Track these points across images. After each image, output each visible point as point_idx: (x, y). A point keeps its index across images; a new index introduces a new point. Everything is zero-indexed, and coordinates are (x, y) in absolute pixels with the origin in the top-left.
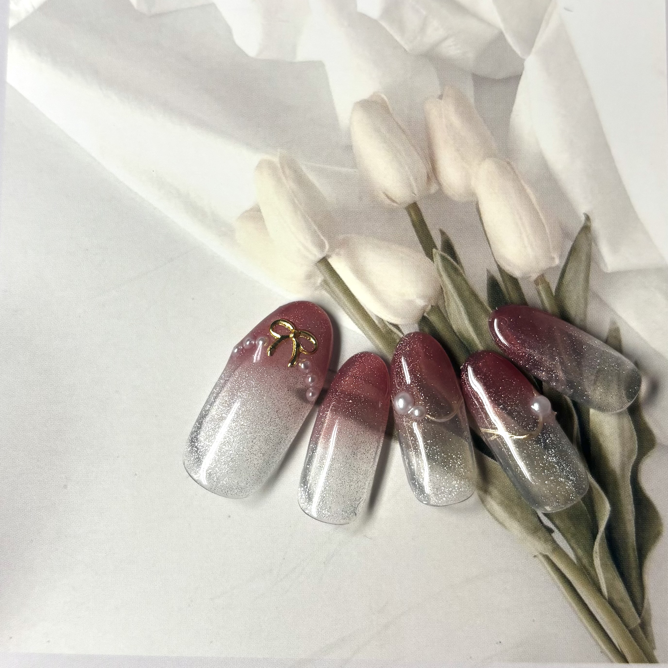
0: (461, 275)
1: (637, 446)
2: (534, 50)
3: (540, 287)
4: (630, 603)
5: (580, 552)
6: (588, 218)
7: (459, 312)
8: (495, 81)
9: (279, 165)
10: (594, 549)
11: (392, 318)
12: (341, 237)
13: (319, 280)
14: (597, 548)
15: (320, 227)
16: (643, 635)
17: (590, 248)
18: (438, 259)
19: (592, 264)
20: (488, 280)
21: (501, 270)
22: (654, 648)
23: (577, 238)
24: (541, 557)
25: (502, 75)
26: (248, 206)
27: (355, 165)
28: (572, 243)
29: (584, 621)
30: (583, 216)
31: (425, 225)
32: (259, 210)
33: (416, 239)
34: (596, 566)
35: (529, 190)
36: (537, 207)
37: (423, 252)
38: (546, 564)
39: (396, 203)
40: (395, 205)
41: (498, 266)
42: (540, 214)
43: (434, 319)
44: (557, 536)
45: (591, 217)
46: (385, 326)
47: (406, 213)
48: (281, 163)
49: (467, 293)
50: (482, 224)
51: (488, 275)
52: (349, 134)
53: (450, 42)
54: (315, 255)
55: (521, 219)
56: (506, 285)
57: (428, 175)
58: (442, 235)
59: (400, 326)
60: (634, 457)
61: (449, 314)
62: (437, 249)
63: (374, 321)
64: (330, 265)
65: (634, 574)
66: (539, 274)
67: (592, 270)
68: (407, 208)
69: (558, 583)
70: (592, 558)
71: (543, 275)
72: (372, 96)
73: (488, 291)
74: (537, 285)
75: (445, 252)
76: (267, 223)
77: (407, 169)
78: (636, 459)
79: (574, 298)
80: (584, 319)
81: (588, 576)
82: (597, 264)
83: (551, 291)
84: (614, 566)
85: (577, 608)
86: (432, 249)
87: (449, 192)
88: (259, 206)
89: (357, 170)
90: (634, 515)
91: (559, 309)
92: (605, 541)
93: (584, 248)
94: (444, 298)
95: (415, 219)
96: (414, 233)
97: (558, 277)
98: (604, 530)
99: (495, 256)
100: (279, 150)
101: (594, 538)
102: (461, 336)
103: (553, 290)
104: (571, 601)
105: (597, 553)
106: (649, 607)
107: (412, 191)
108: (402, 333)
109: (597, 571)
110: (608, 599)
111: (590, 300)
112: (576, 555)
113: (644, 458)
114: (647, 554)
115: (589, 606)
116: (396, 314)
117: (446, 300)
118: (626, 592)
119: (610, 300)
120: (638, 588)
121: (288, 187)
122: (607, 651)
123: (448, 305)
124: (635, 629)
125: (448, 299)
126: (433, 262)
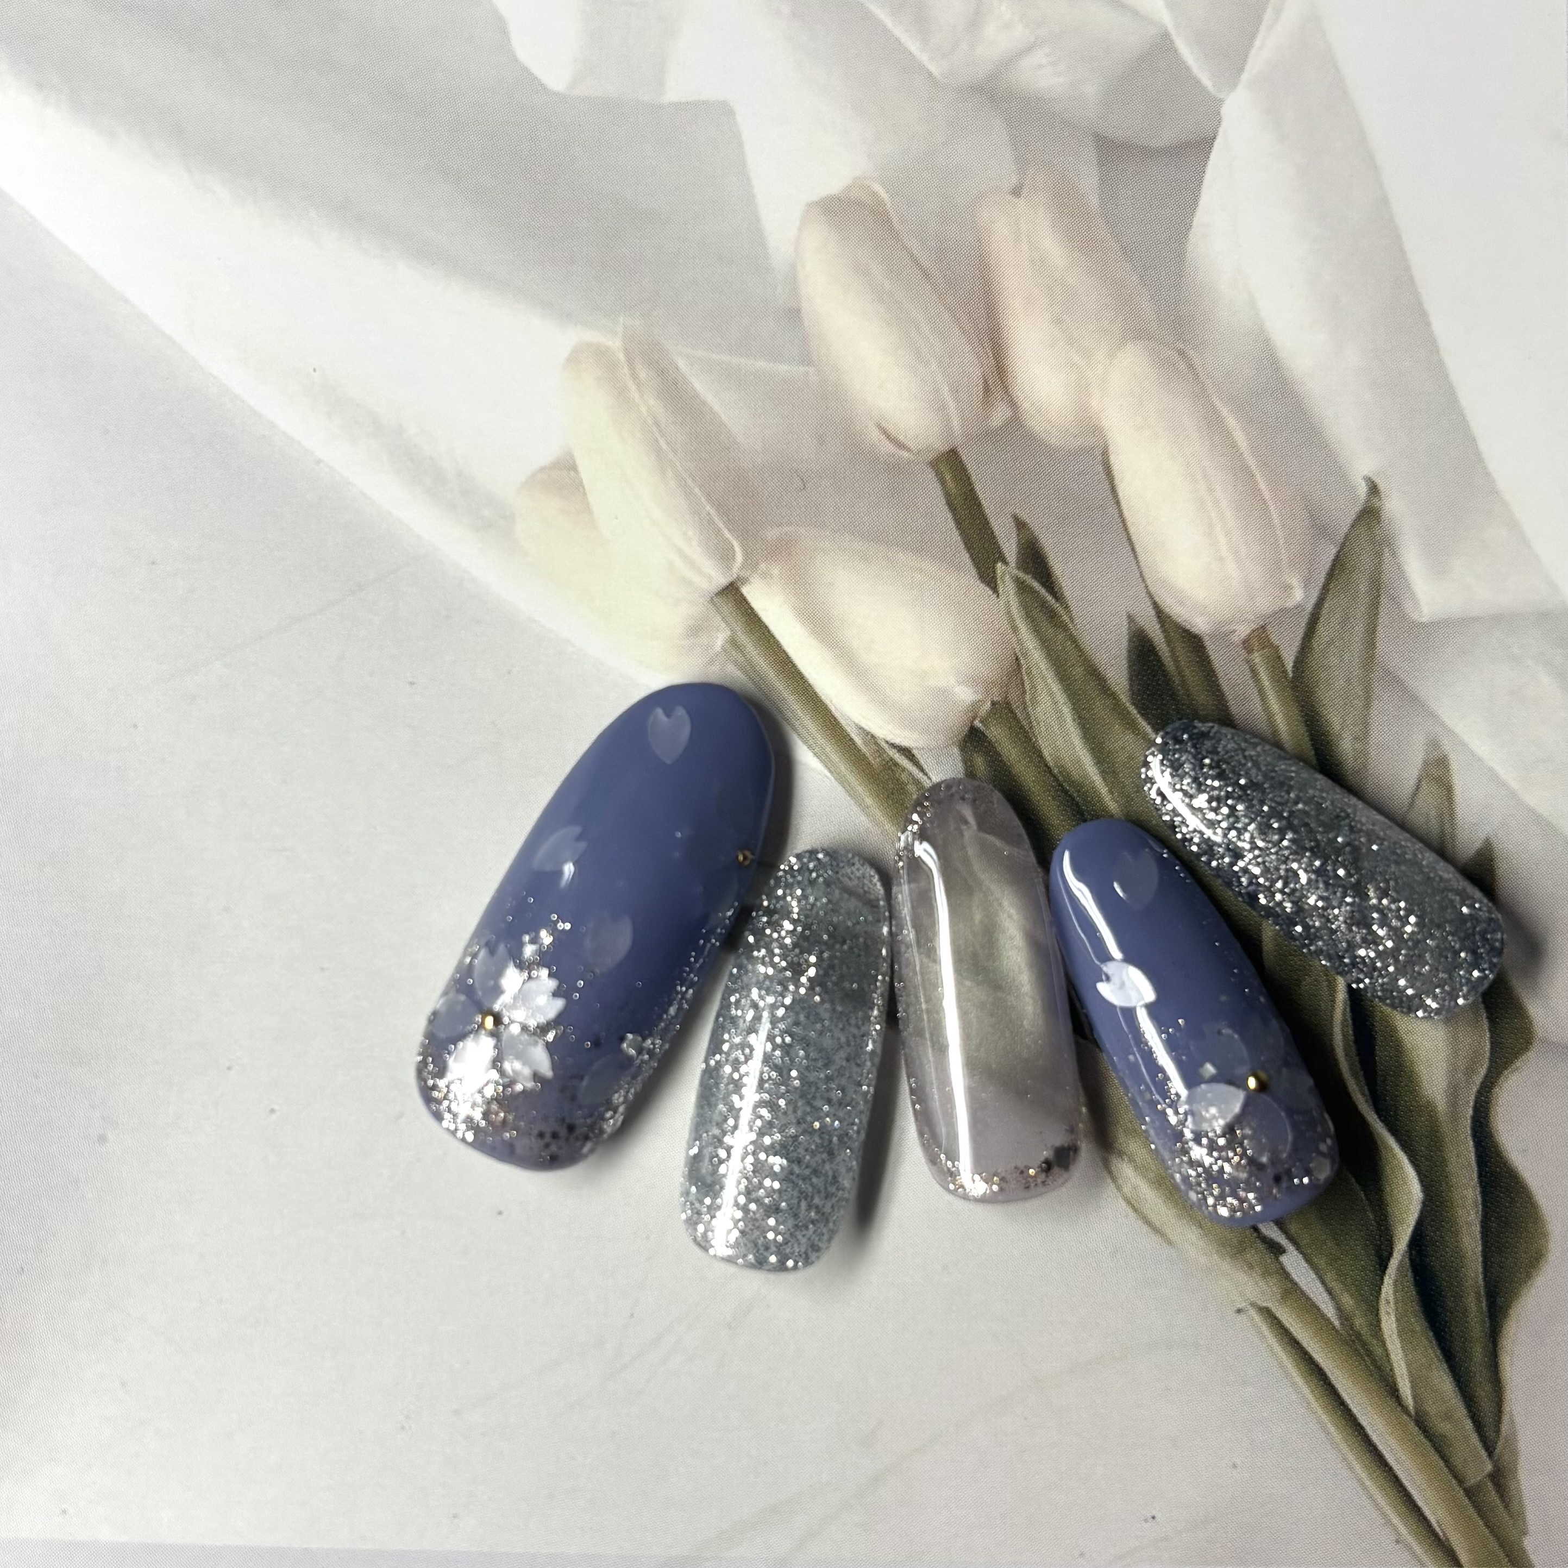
0: (1063, 627)
1: (1488, 1047)
2: (1245, 77)
3: (1257, 658)
4: (1469, 1425)
5: (1347, 1301)
6: (1374, 489)
7: (1060, 718)
8: (1148, 153)
9: (621, 357)
10: (1383, 1295)
11: (897, 732)
12: (772, 534)
13: (720, 639)
14: (1391, 1292)
15: (721, 507)
16: (1498, 1501)
17: (1380, 563)
18: (1008, 588)
19: (1384, 600)
20: (1130, 641)
21: (1161, 615)
22: (1524, 1533)
23: (1347, 537)
24: (1253, 1312)
25: (1167, 137)
26: (545, 455)
27: (806, 359)
28: (1333, 551)
29: (1357, 1467)
30: (1363, 484)
31: (979, 505)
32: (572, 467)
33: (955, 537)
34: (1386, 1336)
35: (1232, 422)
36: (1251, 462)
37: (974, 571)
38: (1265, 1328)
39: (909, 450)
40: (905, 454)
41: (1156, 605)
42: (1259, 478)
43: (997, 733)
44: (1293, 1261)
45: (1382, 486)
46: (879, 750)
47: (930, 475)
48: (626, 351)
49: (1078, 671)
50: (1118, 503)
51: (1129, 628)
52: (792, 280)
53: (1039, 57)
54: (710, 578)
55: (1211, 490)
56: (1172, 651)
57: (986, 382)
58: (1018, 529)
59: (915, 752)
60: (1483, 1071)
61: (1035, 723)
62: (1005, 562)
63: (851, 739)
64: (747, 602)
65: (1478, 1353)
66: (1254, 626)
67: (1384, 618)
68: (935, 464)
69: (1294, 1374)
70: (1377, 1315)
71: (1263, 627)
72: (849, 188)
73: (1130, 667)
74: (1250, 651)
75: (1026, 571)
76: (591, 498)
77: (934, 366)
78: (1486, 1076)
79: (1340, 683)
80: (1363, 736)
81: (1366, 1358)
82: (1395, 601)
83: (1283, 666)
84: (1431, 1334)
85: (1340, 1436)
86: (995, 562)
87: (1036, 424)
88: (572, 457)
89: (811, 370)
90: (1480, 1213)
91: (1302, 711)
92: (1410, 1274)
93: (1364, 561)
94: (1023, 684)
95: (954, 491)
96: (951, 524)
97: (1300, 633)
98: (1407, 1246)
99: (1148, 582)
100: (621, 320)
101: (1383, 1266)
102: (1063, 776)
103: (1289, 664)
104: (1325, 1418)
105: (1388, 1302)
106: (1514, 1433)
107: (947, 421)
108: (922, 770)
109: (1390, 1346)
110: (1416, 1414)
111: (1377, 688)
112: (1339, 1309)
113: (1506, 1072)
114: (1509, 1307)
115: (1369, 1430)
116: (907, 721)
117: (1027, 687)
118: (1459, 1398)
119: (1426, 689)
120: (1488, 1387)
121: (644, 409)
122: (1411, 1540)
123: (1034, 700)
124: (1479, 1486)
125: (1034, 687)
126: (998, 596)
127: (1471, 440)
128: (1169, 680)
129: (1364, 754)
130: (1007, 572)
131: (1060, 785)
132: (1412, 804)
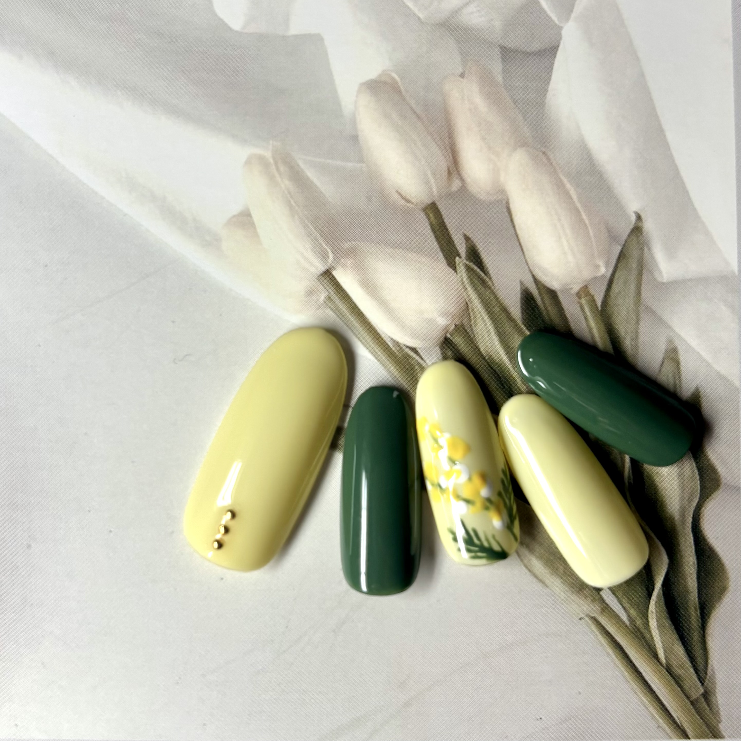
0: (488, 288)
1: (699, 488)
2: (573, 15)
3: (583, 301)
4: (692, 670)
5: (633, 612)
6: (639, 218)
7: (488, 332)
8: (527, 55)
9: (271, 161)
10: (650, 609)
11: (409, 340)
12: (347, 245)
13: (323, 296)
14: (654, 608)
15: (322, 234)
16: (707, 707)
17: (643, 254)
18: (461, 269)
19: (645, 272)
20: (522, 294)
21: (536, 281)
22: (719, 722)
23: (626, 241)
24: (587, 619)
25: (535, 46)
26: (236, 209)
27: (361, 160)
28: (620, 248)
29: (639, 692)
30: (634, 215)
31: (447, 229)
32: (249, 215)
33: (436, 245)
34: (652, 629)
35: (568, 186)
36: (579, 205)
37: (445, 261)
38: (593, 627)
39: (412, 203)
40: (410, 205)
41: (534, 277)
42: (583, 214)
43: (458, 340)
45: (643, 216)
46: (401, 349)
47: (422, 215)
48: (274, 158)
49: (497, 309)
50: (514, 227)
51: (521, 287)
52: (354, 122)
53: (472, 8)
54: (317, 267)
55: (559, 220)
56: (542, 299)
57: (449, 169)
58: (466, 241)
59: (419, 350)
60: (696, 500)
61: (476, 335)
62: (460, 257)
63: (387, 344)
64: (335, 279)
65: (696, 636)
66: (581, 286)
67: (645, 280)
68: (425, 210)
69: (608, 649)
70: (647, 619)
71: (586, 287)
72: (380, 75)
73: (522, 307)
74: (580, 298)
75: (470, 261)
76: (259, 230)
77: (423, 162)
78: (698, 503)
79: (624, 313)
80: (636, 338)
81: (642, 640)
82: (651, 272)
83: (596, 305)
84: (673, 627)
85: (630, 677)
86: (455, 257)
87: (474, 189)
88: (248, 210)
89: (364, 165)
90: (696, 569)
91: (606, 326)
92: (663, 599)
93: (634, 253)
94: (470, 316)
95: (434, 223)
96: (433, 239)
97: (604, 288)
98: (661, 586)
99: (530, 265)
100: (271, 142)
101: (650, 595)
102: (490, 360)
103: (599, 303)
104: (623, 669)
105: (652, 613)
106: (714, 674)
107: (430, 188)
108: (422, 358)
109: (654, 634)
110: (666, 666)
111: (642, 315)
112: (629, 616)
113: (708, 500)
114: (711, 613)
115: (644, 674)
116: (414, 335)
117: (472, 317)
118: (687, 657)
119: (666, 315)
120: (701, 652)
121: (283, 186)
122: (665, 726)
123: (475, 323)
124: (697, 699)
125: (475, 317)
126: (457, 273)
127: (686, 192)
128: (541, 312)
129: (636, 347)
130: (461, 262)
131: (489, 365)
132: (660, 371)
